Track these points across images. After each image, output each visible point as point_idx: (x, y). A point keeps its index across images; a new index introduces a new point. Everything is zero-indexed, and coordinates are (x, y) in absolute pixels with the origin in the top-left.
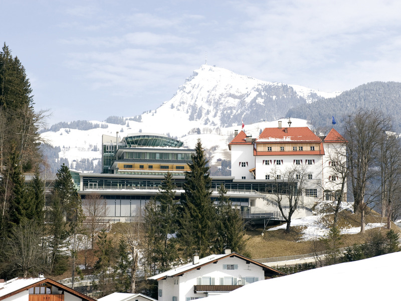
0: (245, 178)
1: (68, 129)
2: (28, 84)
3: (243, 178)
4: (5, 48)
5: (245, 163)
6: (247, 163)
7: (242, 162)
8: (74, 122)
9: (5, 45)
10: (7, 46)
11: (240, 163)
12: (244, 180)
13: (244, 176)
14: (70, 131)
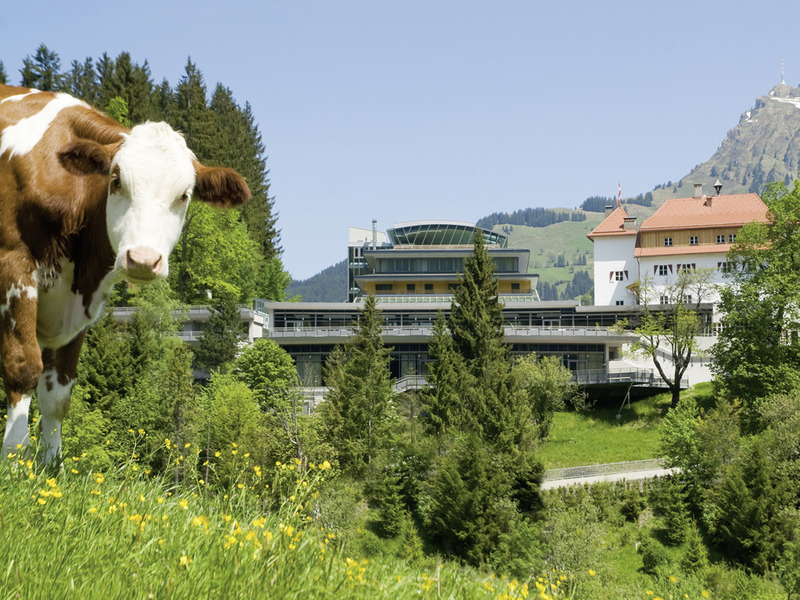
0: (622, 303)
1: (509, 226)
2: (257, 137)
3: (618, 303)
4: (190, 68)
5: (621, 273)
6: (626, 272)
7: (615, 271)
8: (520, 211)
9: (189, 62)
10: (193, 64)
11: (612, 273)
12: (620, 308)
13: (620, 300)
14: (511, 229)
